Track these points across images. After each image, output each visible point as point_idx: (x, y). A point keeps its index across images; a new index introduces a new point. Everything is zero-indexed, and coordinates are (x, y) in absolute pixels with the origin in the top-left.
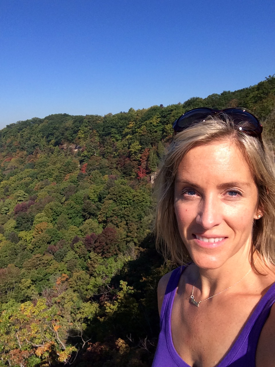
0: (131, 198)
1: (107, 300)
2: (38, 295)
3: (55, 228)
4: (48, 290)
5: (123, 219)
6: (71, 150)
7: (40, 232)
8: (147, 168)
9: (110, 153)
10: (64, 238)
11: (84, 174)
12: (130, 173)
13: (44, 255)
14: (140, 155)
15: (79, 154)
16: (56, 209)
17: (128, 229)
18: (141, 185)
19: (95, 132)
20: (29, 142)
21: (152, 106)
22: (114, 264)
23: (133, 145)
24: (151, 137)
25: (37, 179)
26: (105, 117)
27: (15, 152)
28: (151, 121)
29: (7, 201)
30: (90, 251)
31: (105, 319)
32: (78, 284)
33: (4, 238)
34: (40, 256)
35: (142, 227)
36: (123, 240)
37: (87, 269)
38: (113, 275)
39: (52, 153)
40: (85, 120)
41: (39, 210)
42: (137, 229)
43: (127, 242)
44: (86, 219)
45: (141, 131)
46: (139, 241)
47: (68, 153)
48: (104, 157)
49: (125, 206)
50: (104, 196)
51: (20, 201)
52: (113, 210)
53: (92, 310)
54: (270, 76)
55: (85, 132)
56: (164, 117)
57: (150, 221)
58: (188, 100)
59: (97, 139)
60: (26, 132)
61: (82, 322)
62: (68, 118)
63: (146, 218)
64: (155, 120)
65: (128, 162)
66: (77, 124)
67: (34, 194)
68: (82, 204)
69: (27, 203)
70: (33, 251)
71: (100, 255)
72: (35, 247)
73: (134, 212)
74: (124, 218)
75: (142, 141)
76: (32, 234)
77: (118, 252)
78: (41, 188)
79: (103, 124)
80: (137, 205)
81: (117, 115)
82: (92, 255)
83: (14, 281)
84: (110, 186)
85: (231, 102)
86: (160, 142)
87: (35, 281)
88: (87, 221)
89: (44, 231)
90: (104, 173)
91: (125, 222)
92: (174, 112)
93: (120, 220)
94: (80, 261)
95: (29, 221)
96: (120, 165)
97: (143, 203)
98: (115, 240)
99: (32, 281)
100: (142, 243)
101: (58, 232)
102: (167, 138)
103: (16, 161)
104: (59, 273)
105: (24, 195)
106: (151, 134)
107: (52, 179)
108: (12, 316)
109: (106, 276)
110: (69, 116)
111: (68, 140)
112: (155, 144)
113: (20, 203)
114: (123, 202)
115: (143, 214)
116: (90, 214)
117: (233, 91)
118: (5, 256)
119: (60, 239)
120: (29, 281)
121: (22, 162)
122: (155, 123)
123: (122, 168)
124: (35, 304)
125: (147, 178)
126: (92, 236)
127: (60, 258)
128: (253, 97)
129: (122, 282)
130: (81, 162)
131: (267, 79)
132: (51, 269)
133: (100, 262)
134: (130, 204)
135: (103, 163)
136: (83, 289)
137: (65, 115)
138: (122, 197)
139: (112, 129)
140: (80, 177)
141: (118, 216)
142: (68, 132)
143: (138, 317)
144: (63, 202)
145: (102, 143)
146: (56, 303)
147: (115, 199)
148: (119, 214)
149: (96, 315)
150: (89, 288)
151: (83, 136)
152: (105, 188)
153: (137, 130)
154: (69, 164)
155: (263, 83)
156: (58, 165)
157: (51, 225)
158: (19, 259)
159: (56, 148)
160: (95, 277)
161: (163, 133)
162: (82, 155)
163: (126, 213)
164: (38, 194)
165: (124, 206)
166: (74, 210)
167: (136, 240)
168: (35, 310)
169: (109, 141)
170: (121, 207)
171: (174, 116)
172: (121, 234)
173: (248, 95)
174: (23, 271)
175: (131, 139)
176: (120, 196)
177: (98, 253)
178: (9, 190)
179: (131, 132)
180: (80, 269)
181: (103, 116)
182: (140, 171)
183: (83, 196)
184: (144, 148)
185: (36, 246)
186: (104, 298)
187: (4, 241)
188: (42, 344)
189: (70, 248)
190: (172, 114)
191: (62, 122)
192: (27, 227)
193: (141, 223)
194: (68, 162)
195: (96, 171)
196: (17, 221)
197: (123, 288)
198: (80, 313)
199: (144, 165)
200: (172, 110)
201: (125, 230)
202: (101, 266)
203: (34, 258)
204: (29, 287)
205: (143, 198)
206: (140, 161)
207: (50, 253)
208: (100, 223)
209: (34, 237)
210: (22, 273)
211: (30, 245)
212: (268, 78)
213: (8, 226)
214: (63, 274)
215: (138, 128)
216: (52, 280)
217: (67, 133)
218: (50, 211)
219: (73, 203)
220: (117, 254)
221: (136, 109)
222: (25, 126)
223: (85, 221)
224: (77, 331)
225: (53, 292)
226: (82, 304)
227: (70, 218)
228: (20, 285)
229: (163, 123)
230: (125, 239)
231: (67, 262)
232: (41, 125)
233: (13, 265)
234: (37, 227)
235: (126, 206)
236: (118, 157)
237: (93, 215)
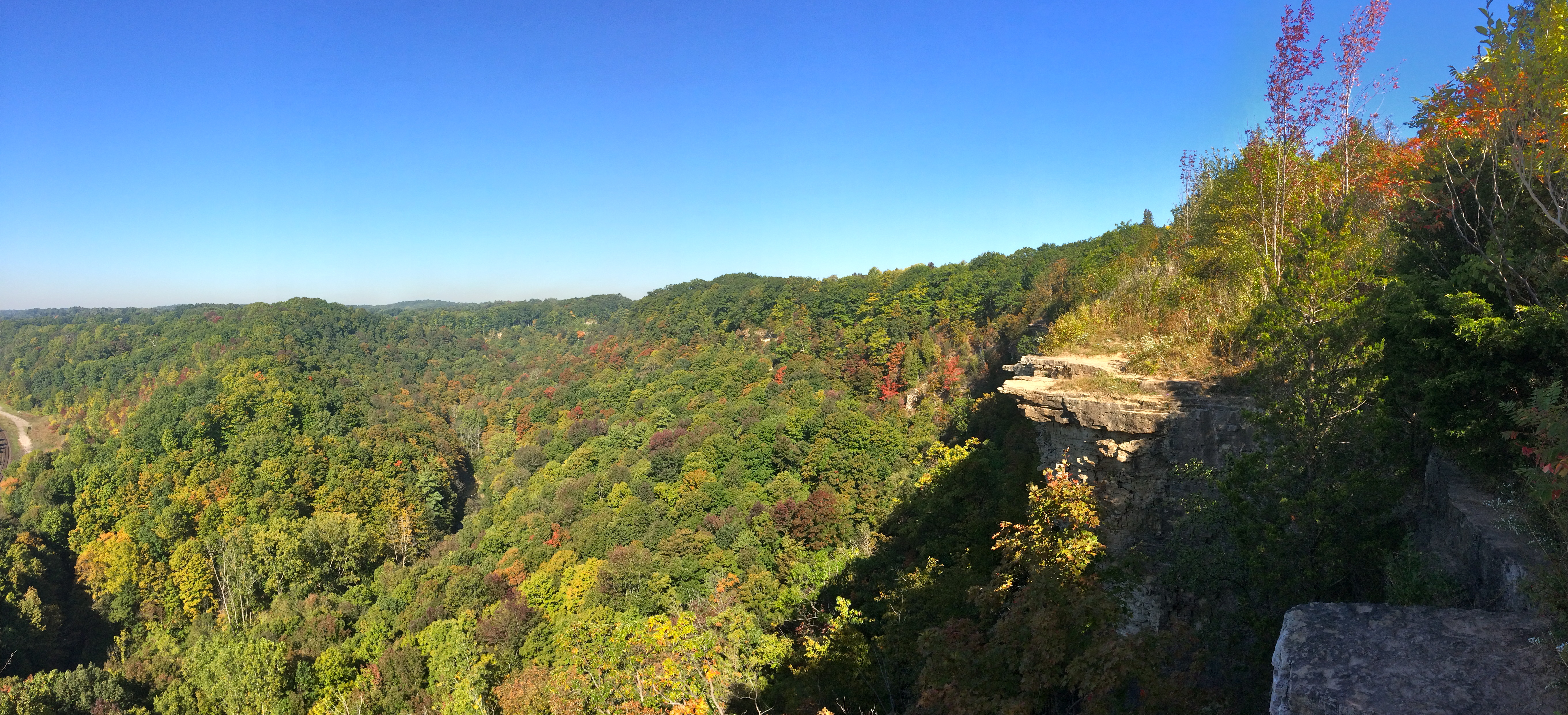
0: (867, 436)
1: (809, 634)
2: (682, 609)
3: (719, 483)
4: (701, 601)
5: (850, 476)
6: (758, 339)
7: (693, 488)
8: (899, 380)
9: (830, 349)
10: (736, 503)
11: (779, 385)
12: (867, 388)
13: (697, 531)
14: (887, 356)
15: (771, 348)
16: (723, 448)
17: (859, 497)
18: (888, 412)
19: (804, 308)
20: (684, 323)
21: (914, 264)
22: (827, 563)
23: (874, 335)
24: (909, 322)
25: (693, 389)
26: (825, 282)
27: (659, 339)
28: (911, 293)
29: (640, 425)
30: (782, 534)
31: (802, 670)
32: (756, 596)
33: (629, 490)
34: (690, 532)
35: (885, 493)
36: (849, 516)
37: (776, 568)
38: (823, 584)
39: (723, 345)
40: (786, 286)
41: (694, 446)
42: (877, 497)
43: (856, 522)
44: (779, 471)
45: (891, 311)
46: (879, 521)
47: (752, 345)
48: (818, 356)
49: (855, 451)
50: (816, 429)
51: (662, 426)
52: (832, 458)
53: (778, 650)
54: (1122, 223)
55: (785, 308)
56: (936, 286)
57: (901, 483)
58: (979, 257)
59: (807, 321)
60: (680, 304)
61: (759, 673)
62: (756, 280)
63: (894, 476)
64: (918, 291)
65: (864, 367)
66: (772, 291)
67: (687, 417)
68: (772, 441)
69: (673, 431)
70: (677, 522)
71: (801, 543)
72: (682, 515)
73: (872, 463)
74: (852, 474)
75: (892, 328)
76: (678, 490)
77: (837, 540)
78: (700, 407)
79: (820, 294)
80: (877, 450)
81: (847, 279)
82: (787, 541)
83: (639, 573)
84: (827, 410)
85: (1056, 264)
86: (926, 331)
87: (676, 580)
88: (780, 475)
89: (700, 487)
90: (816, 386)
91: (853, 483)
92: (954, 276)
93: (843, 478)
94: (762, 552)
95: (673, 465)
96: (848, 373)
97: (890, 447)
98: (832, 516)
99: (672, 578)
100: (884, 525)
101: (725, 491)
102: (940, 324)
103: (660, 355)
104: (723, 570)
105: (670, 416)
106: (910, 316)
107: (720, 391)
108: (630, 635)
109: (811, 585)
110: (758, 277)
111: (753, 321)
112: (916, 334)
113: (661, 430)
114: (850, 443)
115: (889, 468)
116: (787, 462)
117: (1061, 244)
118: (627, 523)
119: (728, 504)
120: (667, 578)
121: (670, 358)
122: (918, 297)
123: (853, 379)
124: (674, 624)
125: (899, 399)
126: (787, 505)
127: (727, 541)
128: (1095, 257)
129: (840, 600)
130: (776, 362)
131: (1119, 228)
132: (707, 560)
133: (801, 558)
134: (865, 448)
135: (815, 367)
136: (766, 607)
137: (751, 276)
138: (849, 434)
139: (836, 305)
140: (773, 390)
141: (840, 469)
142: (753, 306)
143: (867, 674)
144: (737, 434)
145: (817, 328)
146: (713, 627)
147: (836, 436)
148: (842, 466)
149: (786, 661)
150: (777, 606)
151: (781, 314)
152: (818, 414)
153: (882, 308)
154: (750, 366)
155: (1112, 233)
156: (734, 367)
157: (713, 476)
158: (651, 533)
159: (730, 334)
160: (789, 586)
161: (932, 316)
162: (777, 350)
163: (855, 465)
164: (695, 417)
165: (852, 451)
166: (757, 451)
167: (873, 519)
168: (673, 633)
169: (829, 327)
170: (847, 452)
171: (952, 285)
172: (844, 505)
173: (1086, 253)
174: (657, 556)
175: (871, 324)
176: (846, 432)
177: (798, 539)
178: (645, 406)
179: (872, 312)
180: (762, 567)
181: (821, 279)
182: (887, 386)
183: (775, 427)
184: (895, 343)
185: (684, 513)
186: (805, 629)
187: (628, 497)
188: (682, 702)
189: (745, 525)
190: (950, 282)
191: (745, 287)
192: (670, 475)
193: (884, 485)
194: (751, 362)
195: (803, 380)
196: (654, 463)
197: (840, 612)
198: (757, 654)
199: (893, 373)
200: (950, 274)
201: (853, 498)
202: (802, 565)
203: (678, 535)
204: (665, 590)
205: (890, 437)
206: (887, 367)
207: (709, 530)
208: (804, 480)
209: (681, 496)
210: (654, 560)
211: (673, 510)
212: (1120, 225)
213: (637, 470)
214: (730, 574)
215: (886, 305)
216: (708, 583)
217: (752, 310)
218: (714, 450)
219: (755, 440)
220: (834, 545)
221: (882, 269)
222: (678, 293)
223: (775, 474)
224: (749, 690)
225: (709, 606)
226: (762, 637)
227: (749, 467)
228: (649, 582)
229: (934, 297)
230: (853, 516)
231: (738, 551)
232: (705, 292)
233: (641, 543)
234: (687, 478)
235: (857, 450)
236: (845, 357)
237: (793, 464)
